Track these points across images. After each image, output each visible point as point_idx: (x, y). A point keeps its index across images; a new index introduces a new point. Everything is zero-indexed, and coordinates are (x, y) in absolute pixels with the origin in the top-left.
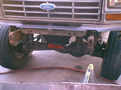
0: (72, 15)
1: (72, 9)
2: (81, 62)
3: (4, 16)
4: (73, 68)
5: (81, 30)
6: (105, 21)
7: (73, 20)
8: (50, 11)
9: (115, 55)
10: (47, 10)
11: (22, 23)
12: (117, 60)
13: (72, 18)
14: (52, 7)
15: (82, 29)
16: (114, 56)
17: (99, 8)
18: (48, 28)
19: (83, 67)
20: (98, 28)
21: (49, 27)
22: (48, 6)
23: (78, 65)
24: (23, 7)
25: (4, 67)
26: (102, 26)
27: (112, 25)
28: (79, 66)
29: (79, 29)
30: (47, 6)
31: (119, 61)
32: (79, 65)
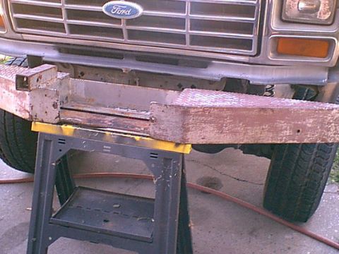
0: (184, 35)
1: (185, 19)
2: (218, 168)
3: (12, 28)
4: (195, 184)
5: (209, 78)
6: (270, 56)
7: (188, 50)
8: (129, 22)
9: (300, 152)
10: (120, 20)
11: (60, 50)
12: (306, 166)
13: (185, 44)
14: (135, 11)
15: (212, 75)
16: (298, 154)
17: (254, 19)
18: (124, 68)
19: (223, 183)
20: (253, 74)
21: (127, 64)
22: (124, 9)
23: (210, 175)
24: (61, 9)
25: (11, 166)
26: (263, 68)
27: (290, 69)
28: (211, 179)
29: (204, 75)
30: (122, 9)
31: (311, 168)
32: (213, 177)
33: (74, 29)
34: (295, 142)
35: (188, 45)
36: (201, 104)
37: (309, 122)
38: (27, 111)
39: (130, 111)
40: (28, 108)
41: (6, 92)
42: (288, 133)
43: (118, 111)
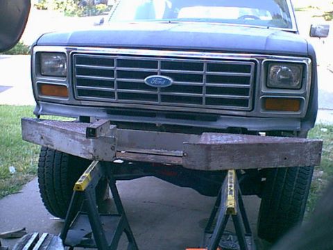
0: (202, 98)
1: (202, 87)
3: (74, 97)
6: (261, 111)
7: (203, 108)
8: (163, 89)
10: (157, 88)
14: (168, 82)
17: (250, 85)
18: (157, 123)
21: (159, 120)
22: (160, 80)
24: (113, 82)
29: (215, 126)
33: (121, 96)
34: (284, 166)
35: (203, 105)
36: (218, 142)
37: (293, 152)
38: (91, 154)
39: (162, 151)
40: (92, 151)
41: (72, 140)
42: (278, 160)
43: (154, 151)
